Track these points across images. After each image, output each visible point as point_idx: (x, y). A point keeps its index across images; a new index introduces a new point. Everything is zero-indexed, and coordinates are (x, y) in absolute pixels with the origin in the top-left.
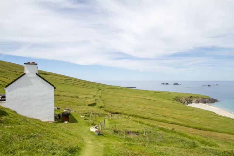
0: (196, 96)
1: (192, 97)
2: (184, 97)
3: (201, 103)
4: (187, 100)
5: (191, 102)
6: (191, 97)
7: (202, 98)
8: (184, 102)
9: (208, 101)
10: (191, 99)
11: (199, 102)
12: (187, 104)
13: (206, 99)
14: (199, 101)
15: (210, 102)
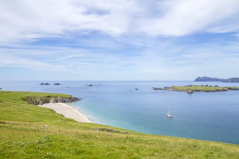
0: (55, 95)
1: (50, 96)
2: (40, 97)
3: (60, 102)
4: (43, 100)
5: (47, 102)
6: (48, 97)
7: (61, 97)
8: (39, 102)
9: (67, 101)
10: (48, 99)
11: (57, 102)
12: (42, 104)
13: (66, 98)
14: (58, 100)
15: (70, 101)
